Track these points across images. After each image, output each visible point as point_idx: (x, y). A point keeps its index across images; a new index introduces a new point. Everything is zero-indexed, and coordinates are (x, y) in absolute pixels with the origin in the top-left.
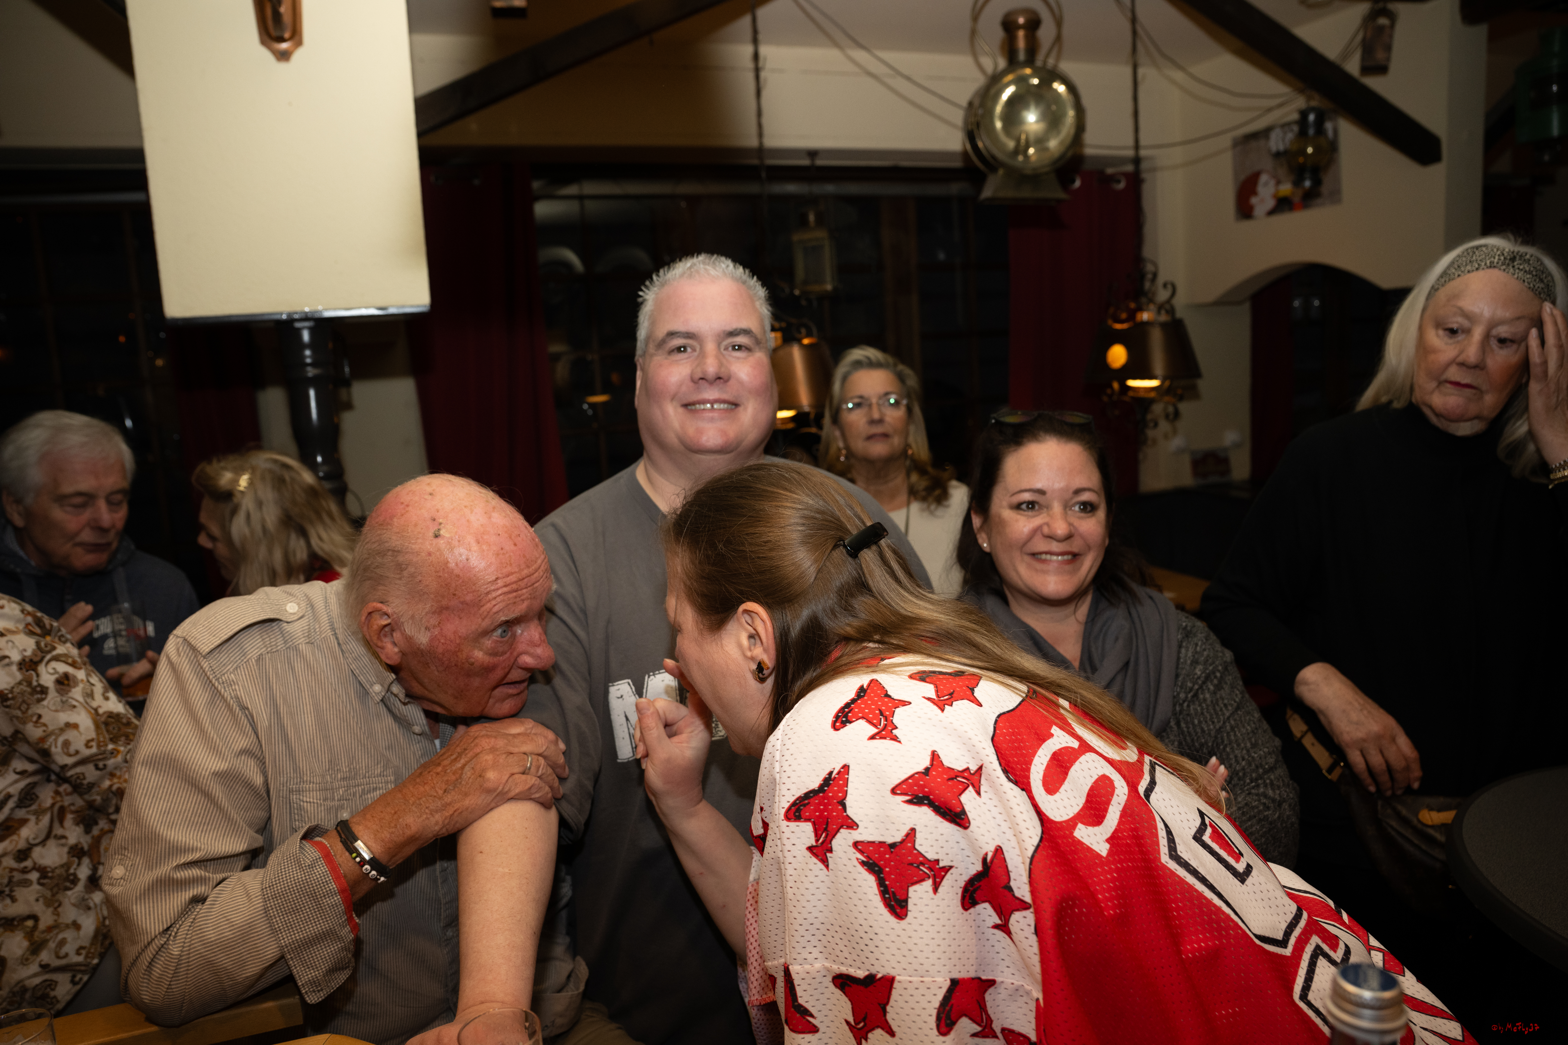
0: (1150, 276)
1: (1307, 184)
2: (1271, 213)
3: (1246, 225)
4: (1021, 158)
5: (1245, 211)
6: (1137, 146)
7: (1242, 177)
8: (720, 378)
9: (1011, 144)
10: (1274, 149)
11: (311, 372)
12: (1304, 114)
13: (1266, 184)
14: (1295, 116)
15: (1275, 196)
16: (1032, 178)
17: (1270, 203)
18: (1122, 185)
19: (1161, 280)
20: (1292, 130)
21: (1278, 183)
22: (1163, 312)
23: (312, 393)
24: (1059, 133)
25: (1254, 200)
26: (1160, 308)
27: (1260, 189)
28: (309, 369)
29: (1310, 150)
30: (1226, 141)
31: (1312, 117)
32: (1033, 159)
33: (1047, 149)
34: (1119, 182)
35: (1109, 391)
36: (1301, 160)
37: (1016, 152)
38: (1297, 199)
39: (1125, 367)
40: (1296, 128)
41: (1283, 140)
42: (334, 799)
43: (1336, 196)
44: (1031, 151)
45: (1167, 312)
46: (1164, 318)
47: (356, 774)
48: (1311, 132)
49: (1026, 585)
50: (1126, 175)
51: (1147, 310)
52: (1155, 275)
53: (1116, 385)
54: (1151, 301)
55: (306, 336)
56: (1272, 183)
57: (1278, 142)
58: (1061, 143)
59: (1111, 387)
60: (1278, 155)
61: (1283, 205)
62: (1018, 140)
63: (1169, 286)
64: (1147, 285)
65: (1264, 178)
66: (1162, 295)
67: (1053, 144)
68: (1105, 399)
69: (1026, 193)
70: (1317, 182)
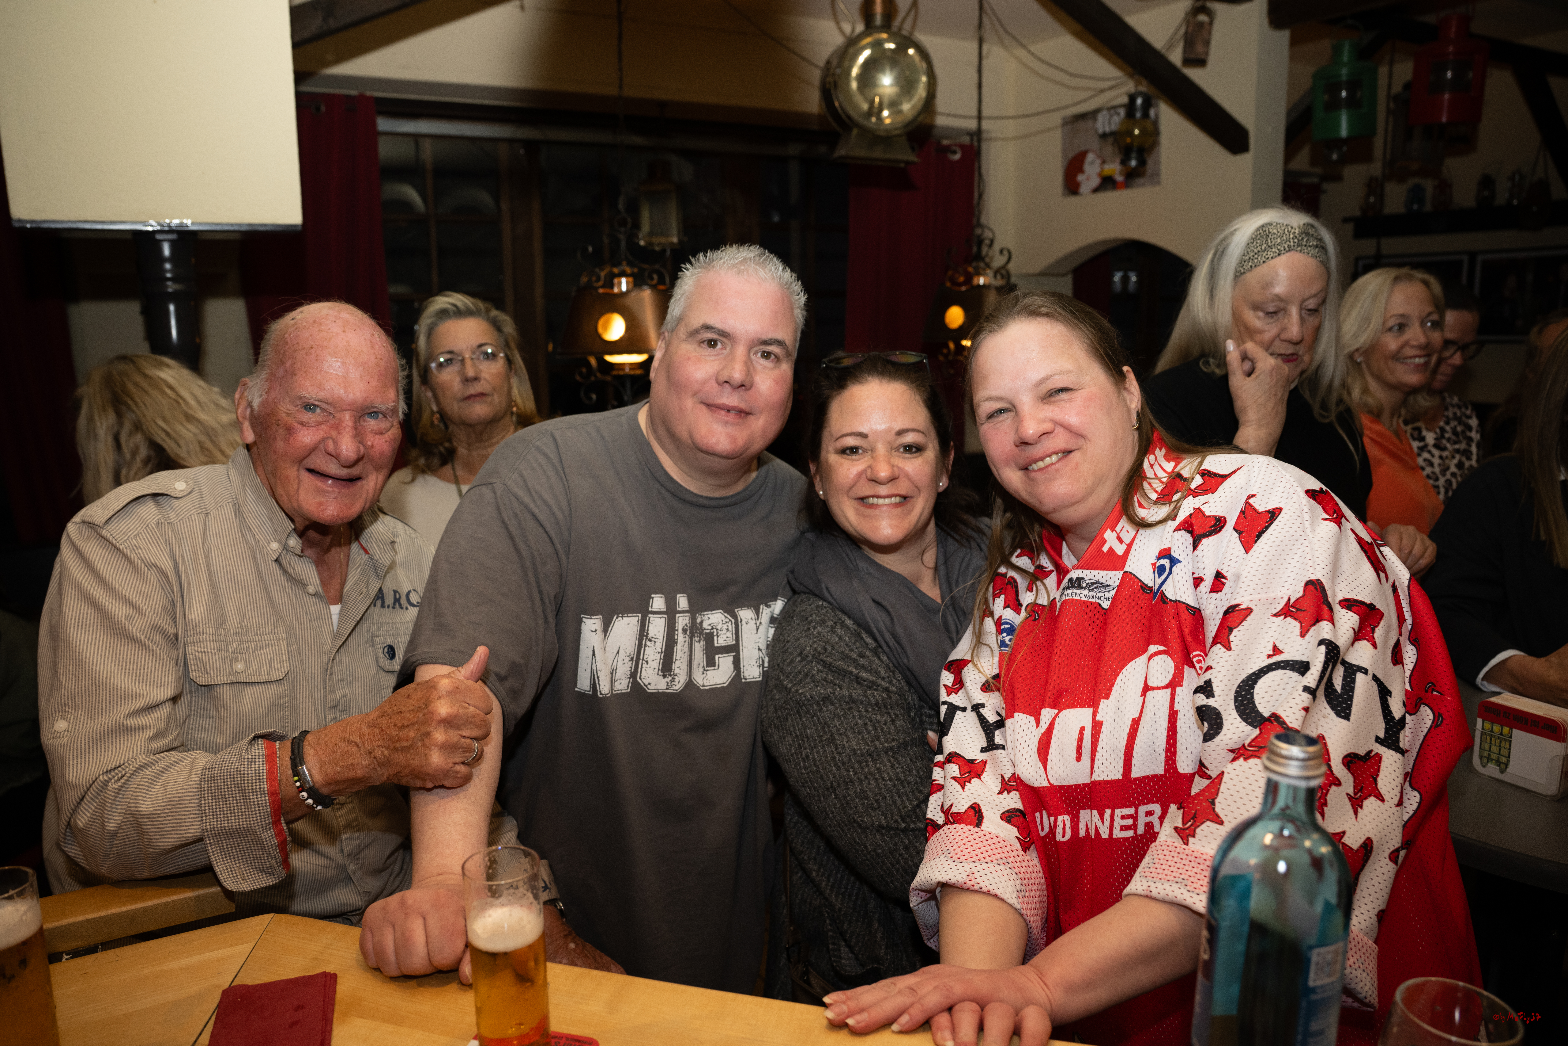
0: (987, 242)
1: (1133, 163)
2: (1096, 190)
3: (1073, 200)
4: (874, 119)
5: (1072, 187)
6: (980, 118)
7: (1071, 155)
8: (743, 385)
9: (865, 106)
10: (1101, 131)
11: (171, 287)
12: (1132, 98)
13: (1092, 163)
14: (1125, 100)
15: (1100, 175)
16: (884, 139)
17: (1096, 181)
18: (957, 157)
19: (997, 246)
20: (1118, 114)
21: (1104, 162)
22: (999, 277)
23: (172, 308)
24: (911, 98)
25: (1080, 178)
26: (997, 272)
27: (1087, 167)
28: (169, 283)
29: (1137, 132)
30: (1056, 119)
31: (1139, 101)
32: (888, 121)
33: (900, 112)
34: (955, 152)
35: (945, 351)
36: (1129, 140)
37: (869, 114)
38: (1119, 178)
39: (961, 328)
40: (1122, 112)
41: (1109, 122)
42: (228, 651)
43: (1155, 179)
44: (886, 113)
45: (1003, 277)
46: (999, 282)
47: (247, 631)
48: (1138, 115)
49: (855, 530)
50: (962, 147)
51: (984, 275)
52: (992, 241)
53: (952, 346)
54: (988, 266)
55: (166, 251)
56: (1098, 162)
57: (1106, 123)
58: (913, 107)
59: (948, 347)
60: (1104, 136)
61: (1107, 183)
62: (872, 102)
63: (1005, 252)
64: (985, 250)
65: (1090, 157)
66: (998, 261)
67: (906, 107)
68: (941, 358)
69: (878, 153)
70: (1142, 163)
